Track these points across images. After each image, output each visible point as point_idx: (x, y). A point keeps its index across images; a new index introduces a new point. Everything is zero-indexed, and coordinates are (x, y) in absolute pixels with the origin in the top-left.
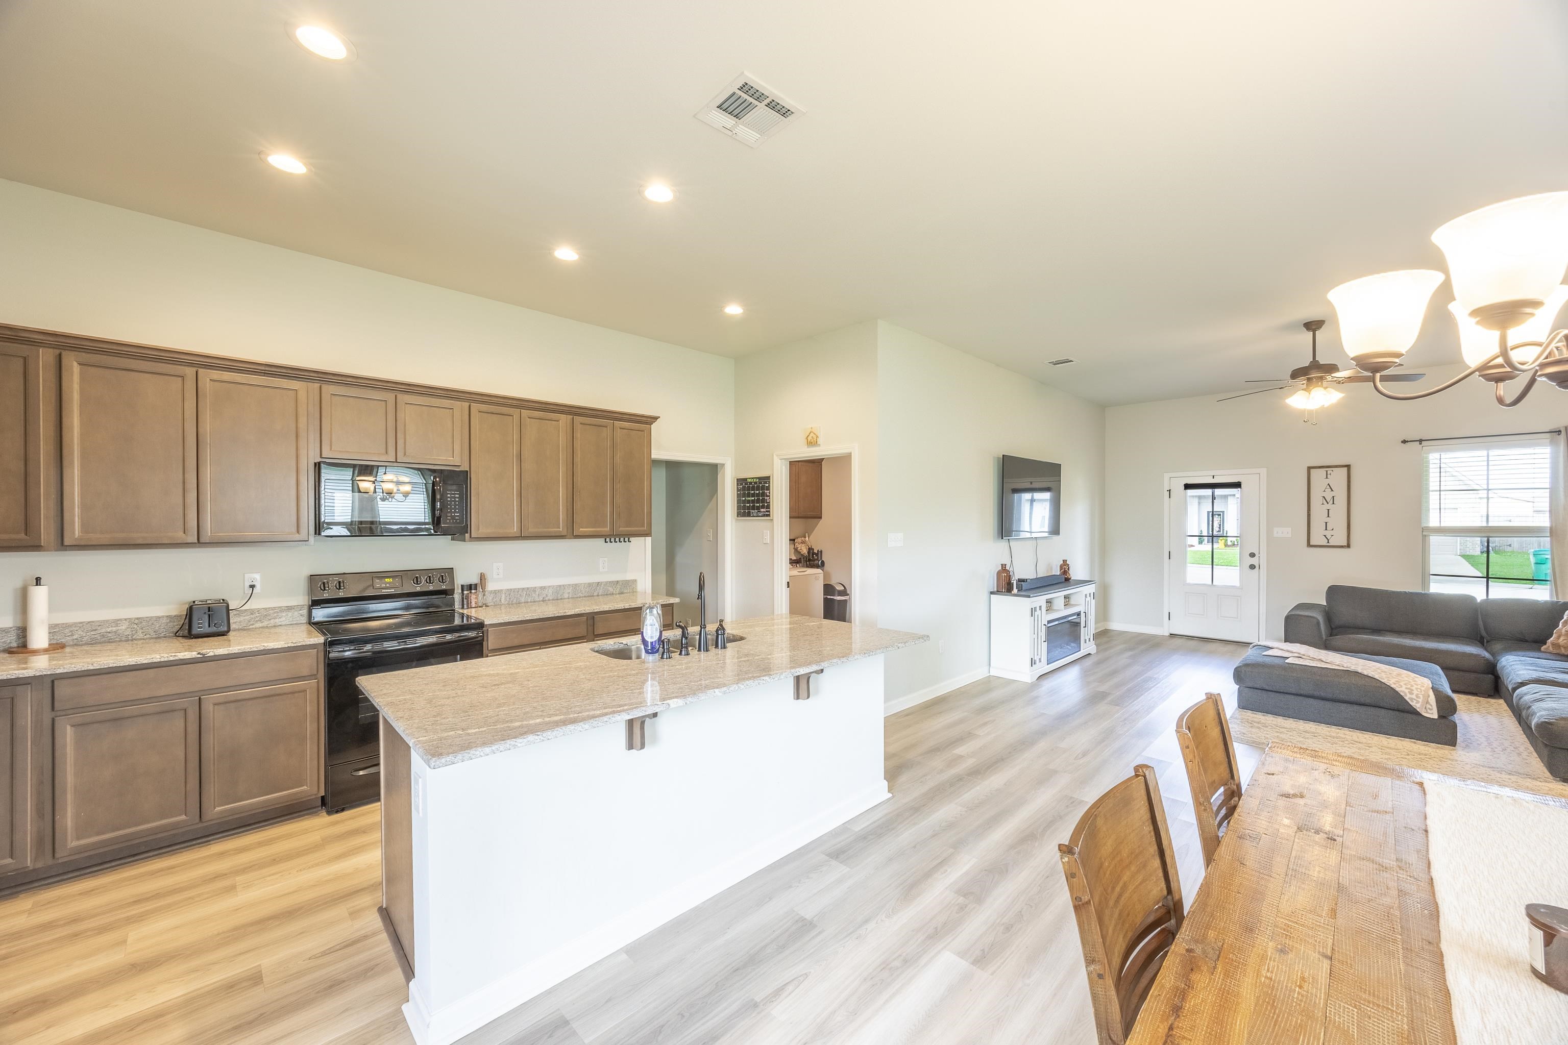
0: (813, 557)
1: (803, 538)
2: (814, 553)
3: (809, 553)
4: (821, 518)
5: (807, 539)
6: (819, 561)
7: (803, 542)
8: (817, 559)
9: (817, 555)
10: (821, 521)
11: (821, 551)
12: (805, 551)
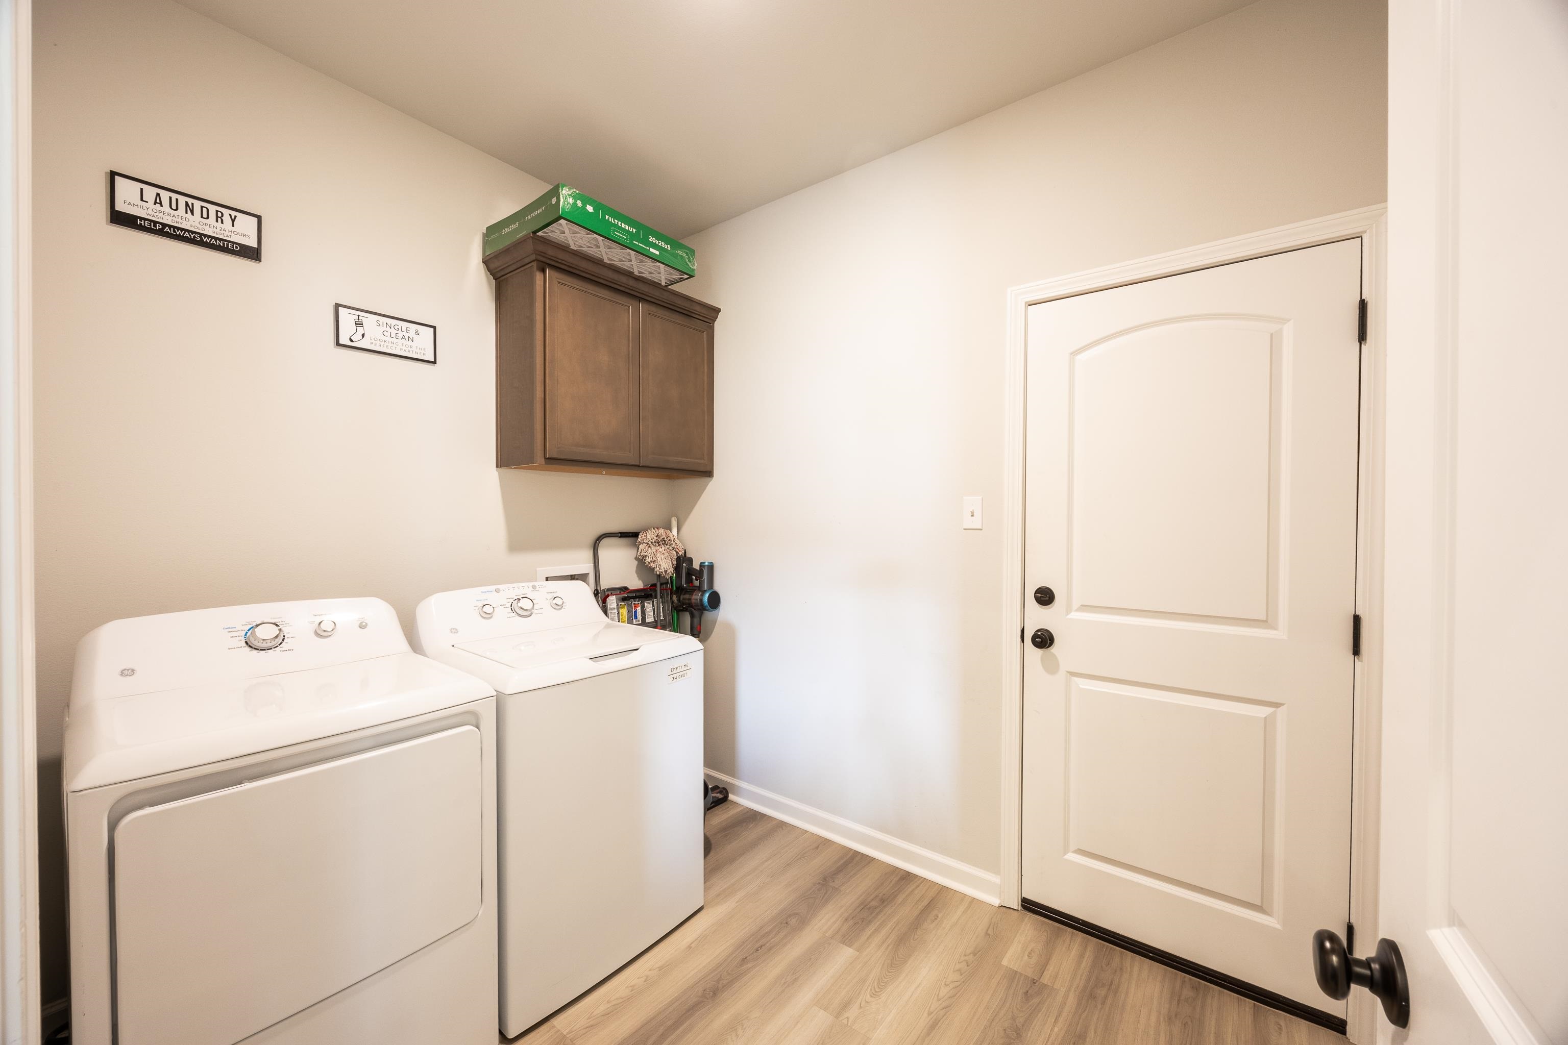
0: (689, 581)
1: (661, 531)
2: (691, 572)
3: (677, 569)
4: (709, 473)
5: (675, 531)
6: (704, 592)
7: (661, 542)
8: (700, 588)
9: (699, 575)
10: (713, 486)
11: (711, 567)
12: (664, 564)
